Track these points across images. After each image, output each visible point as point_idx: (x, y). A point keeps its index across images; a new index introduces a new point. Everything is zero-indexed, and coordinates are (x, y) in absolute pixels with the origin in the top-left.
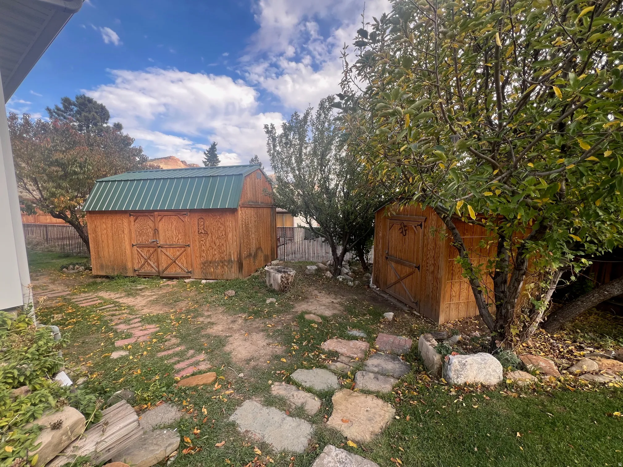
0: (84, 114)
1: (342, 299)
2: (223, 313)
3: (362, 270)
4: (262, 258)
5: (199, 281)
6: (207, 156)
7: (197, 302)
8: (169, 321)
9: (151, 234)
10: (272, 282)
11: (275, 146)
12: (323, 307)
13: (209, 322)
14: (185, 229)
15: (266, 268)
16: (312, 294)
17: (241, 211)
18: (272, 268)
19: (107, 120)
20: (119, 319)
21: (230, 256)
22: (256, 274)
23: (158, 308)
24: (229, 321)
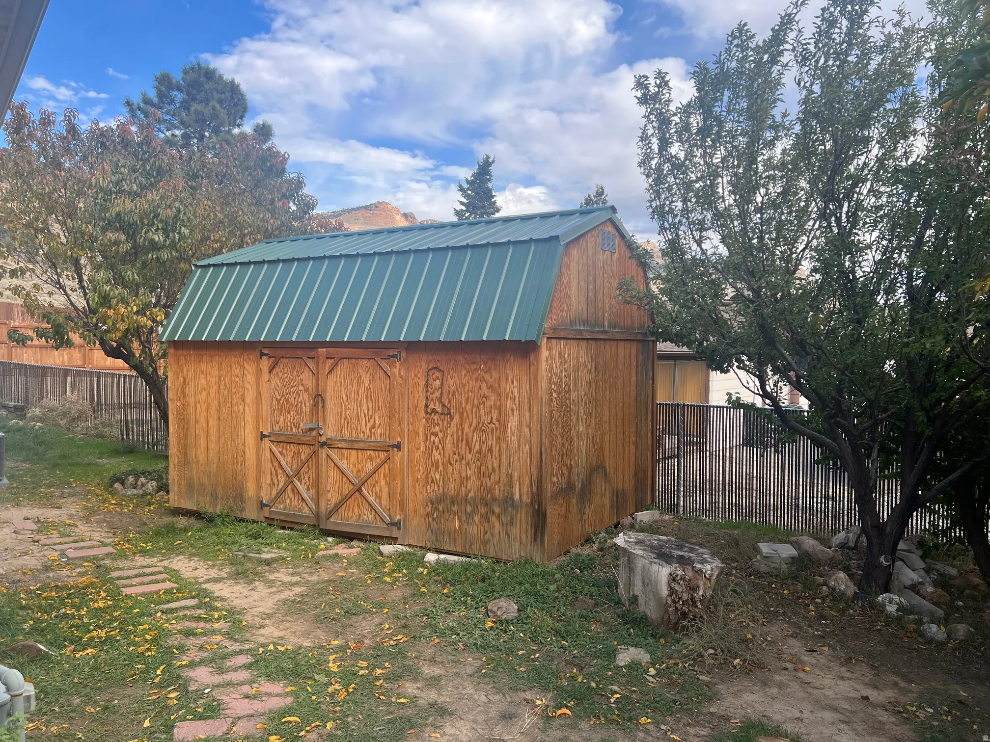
0: (195, 107)
1: (903, 691)
2: (478, 676)
3: (977, 580)
4: (607, 501)
5: (419, 553)
6: (467, 196)
7: (405, 626)
8: (323, 679)
9: (306, 410)
10: (638, 589)
11: (664, 144)
12: (828, 715)
13: (432, 705)
14: (393, 399)
15: (620, 540)
16: (780, 652)
17: (550, 349)
18: (639, 542)
19: (242, 117)
20: (201, 648)
21: (510, 484)
22: (587, 551)
23: (302, 628)
24: (493, 712)
